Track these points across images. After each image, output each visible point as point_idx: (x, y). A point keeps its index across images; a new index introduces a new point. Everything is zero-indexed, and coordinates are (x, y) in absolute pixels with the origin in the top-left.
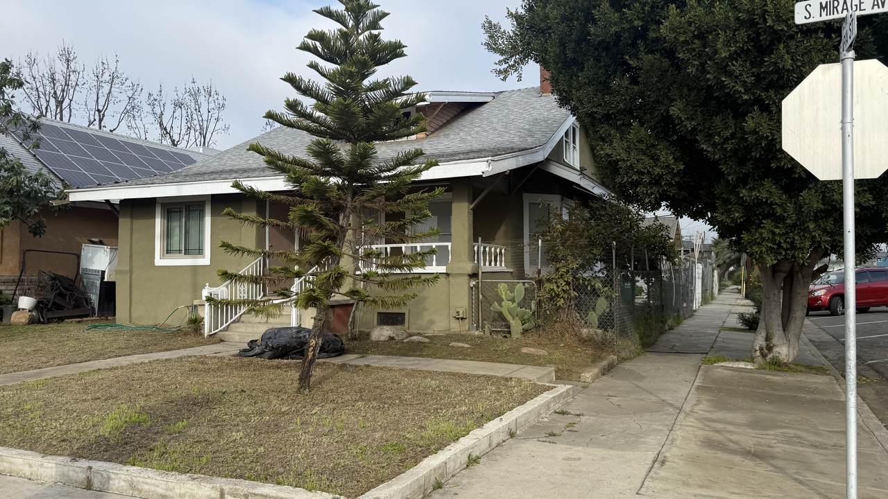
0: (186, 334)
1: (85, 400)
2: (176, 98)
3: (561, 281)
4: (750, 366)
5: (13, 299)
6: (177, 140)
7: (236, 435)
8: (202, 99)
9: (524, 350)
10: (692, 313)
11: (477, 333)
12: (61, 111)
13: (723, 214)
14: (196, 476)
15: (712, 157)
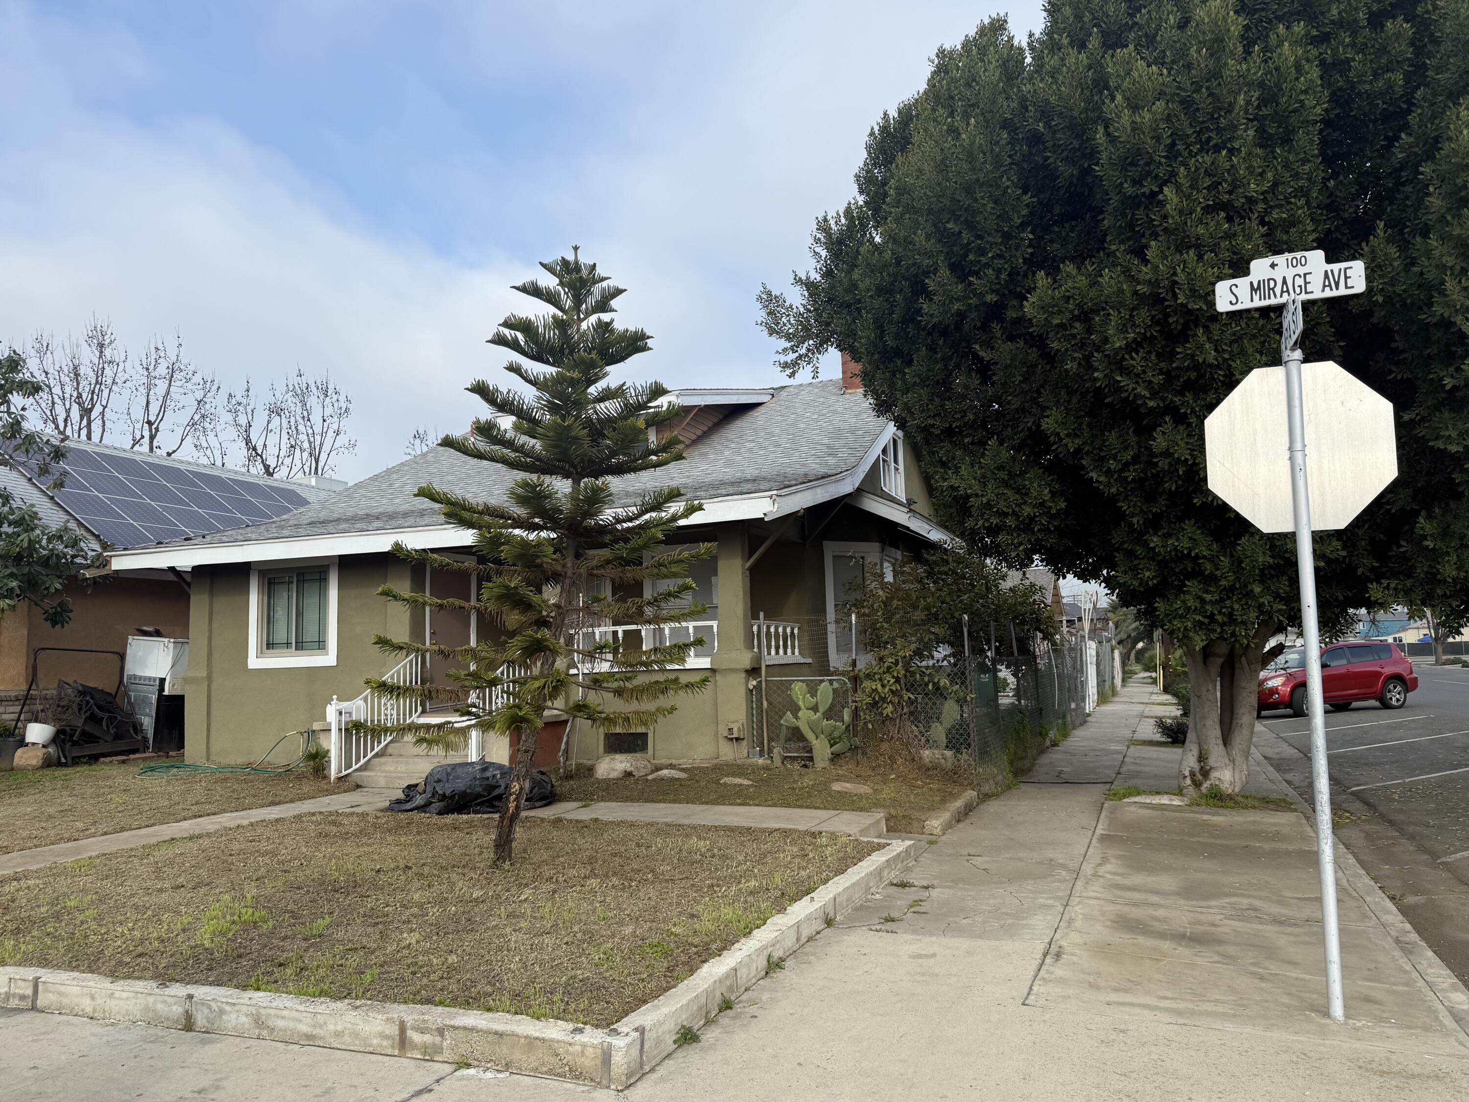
0: (300, 777)
1: (161, 890)
2: (273, 401)
3: (888, 677)
4: (1177, 802)
5: (16, 727)
6: (273, 466)
7: (412, 938)
8: (313, 401)
9: (836, 787)
10: (1084, 719)
11: (761, 761)
12: (89, 425)
13: (1126, 573)
14: (358, 1003)
15: (1106, 490)
